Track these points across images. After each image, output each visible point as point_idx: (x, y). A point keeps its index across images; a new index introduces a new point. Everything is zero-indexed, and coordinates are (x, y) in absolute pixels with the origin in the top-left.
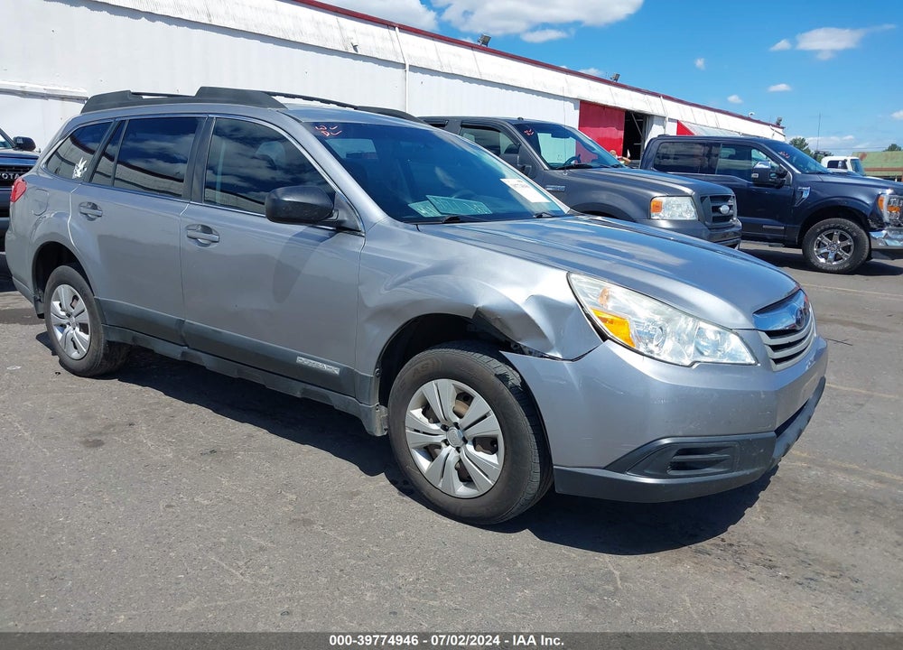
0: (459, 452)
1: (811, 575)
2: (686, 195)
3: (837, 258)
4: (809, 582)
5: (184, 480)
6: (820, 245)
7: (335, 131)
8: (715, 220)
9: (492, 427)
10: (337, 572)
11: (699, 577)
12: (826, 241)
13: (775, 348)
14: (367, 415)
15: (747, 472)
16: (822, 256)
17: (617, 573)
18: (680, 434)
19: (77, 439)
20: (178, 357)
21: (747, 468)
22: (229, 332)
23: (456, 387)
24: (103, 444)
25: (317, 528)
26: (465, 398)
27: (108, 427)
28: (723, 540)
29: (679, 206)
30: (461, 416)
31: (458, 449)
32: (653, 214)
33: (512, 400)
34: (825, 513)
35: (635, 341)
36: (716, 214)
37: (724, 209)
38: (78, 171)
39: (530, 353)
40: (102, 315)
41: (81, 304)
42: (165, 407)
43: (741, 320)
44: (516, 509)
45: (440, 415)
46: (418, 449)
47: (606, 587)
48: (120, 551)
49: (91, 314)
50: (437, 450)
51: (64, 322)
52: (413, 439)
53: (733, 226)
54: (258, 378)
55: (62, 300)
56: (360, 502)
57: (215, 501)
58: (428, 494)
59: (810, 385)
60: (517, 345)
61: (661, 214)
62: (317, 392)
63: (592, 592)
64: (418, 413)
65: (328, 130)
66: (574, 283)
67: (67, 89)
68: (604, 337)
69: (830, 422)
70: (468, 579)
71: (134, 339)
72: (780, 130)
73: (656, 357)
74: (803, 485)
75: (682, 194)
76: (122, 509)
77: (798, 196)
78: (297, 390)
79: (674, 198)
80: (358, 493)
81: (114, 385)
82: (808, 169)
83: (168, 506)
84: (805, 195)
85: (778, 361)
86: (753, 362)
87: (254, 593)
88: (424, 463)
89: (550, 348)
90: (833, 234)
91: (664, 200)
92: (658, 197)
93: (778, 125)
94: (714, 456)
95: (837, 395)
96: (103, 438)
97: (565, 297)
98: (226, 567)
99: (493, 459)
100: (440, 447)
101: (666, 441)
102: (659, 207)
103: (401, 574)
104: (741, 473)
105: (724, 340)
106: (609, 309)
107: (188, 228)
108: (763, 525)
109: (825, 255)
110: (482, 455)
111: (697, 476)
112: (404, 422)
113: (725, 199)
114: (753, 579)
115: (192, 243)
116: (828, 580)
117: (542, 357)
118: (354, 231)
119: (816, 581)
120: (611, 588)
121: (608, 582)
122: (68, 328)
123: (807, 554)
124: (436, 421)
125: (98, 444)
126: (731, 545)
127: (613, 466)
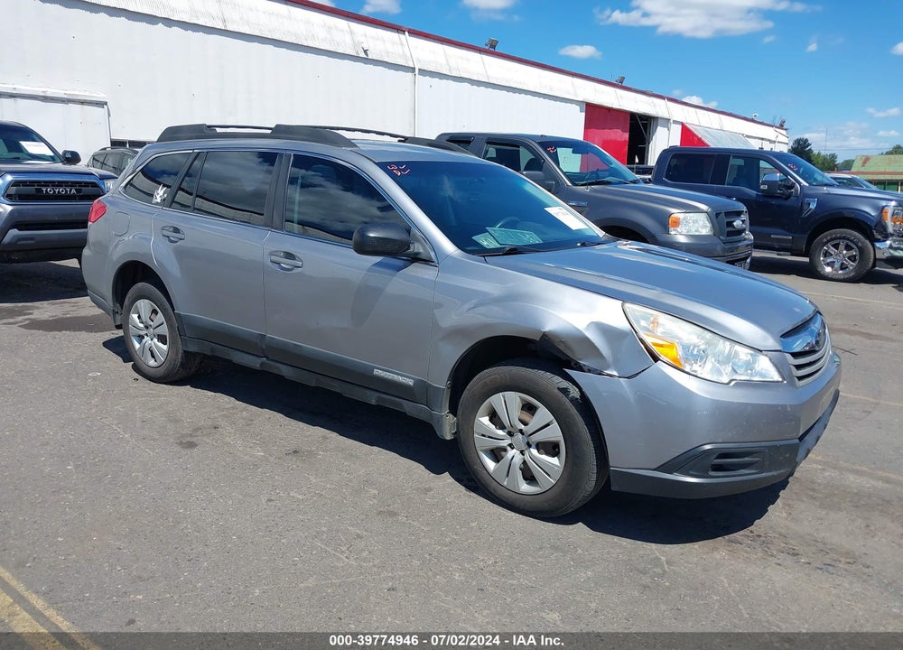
0: (523, 455)
1: (828, 562)
2: (702, 212)
3: (843, 267)
4: (827, 567)
5: (276, 477)
6: (827, 254)
7: (404, 170)
8: (730, 234)
9: (554, 433)
10: (427, 556)
11: (733, 562)
12: (832, 251)
13: (799, 367)
14: (438, 421)
15: (775, 473)
16: (828, 264)
17: (663, 559)
18: (720, 441)
19: (172, 440)
20: (258, 366)
21: (775, 470)
22: (309, 346)
23: (522, 399)
24: (196, 445)
25: (402, 518)
26: (529, 409)
27: (196, 430)
28: (751, 532)
29: (695, 222)
30: (525, 424)
31: (522, 452)
32: (671, 229)
33: (574, 411)
34: (840, 510)
35: (682, 362)
36: (730, 229)
37: (737, 223)
38: (158, 197)
39: (589, 371)
40: (181, 328)
41: (160, 317)
42: (242, 412)
43: (771, 342)
44: (574, 504)
45: (506, 422)
46: (486, 452)
47: (656, 570)
48: (239, 537)
49: (170, 326)
50: (503, 453)
51: (142, 333)
52: (481, 443)
53: (745, 240)
54: (336, 387)
55: (141, 313)
56: (433, 498)
57: (308, 496)
58: (494, 490)
59: (827, 398)
60: (577, 363)
61: (678, 229)
62: (391, 401)
63: (644, 574)
64: (485, 420)
65: (398, 169)
66: (627, 310)
67: (87, 94)
68: (656, 359)
69: (842, 428)
70: (538, 562)
71: (212, 350)
72: (784, 132)
73: (699, 375)
74: (819, 485)
75: (698, 210)
76: (230, 502)
77: (805, 207)
78: (372, 398)
79: (691, 215)
80: (430, 489)
81: (187, 390)
82: (815, 180)
83: (270, 500)
84: (813, 206)
85: (800, 378)
86: (780, 379)
87: (361, 573)
88: (490, 464)
89: (608, 367)
90: (839, 244)
91: (681, 216)
92: (676, 213)
93: (781, 127)
94: (747, 459)
95: (847, 403)
96: (194, 440)
97: (621, 324)
98: (333, 552)
99: (555, 461)
100: (505, 450)
101: (708, 447)
102: (677, 223)
103: (481, 558)
104: (770, 474)
105: (754, 362)
106: (659, 334)
107: (271, 254)
108: (786, 519)
109: (831, 264)
110: (545, 457)
111: (734, 476)
112: (473, 428)
113: (738, 214)
114: (780, 565)
115: (275, 267)
116: (844, 566)
117: (600, 374)
118: (428, 262)
119: (834, 566)
120: (658, 570)
121: (656, 566)
122: (146, 338)
123: (825, 544)
124: (502, 427)
125: (191, 445)
126: (759, 536)
127: (663, 468)
